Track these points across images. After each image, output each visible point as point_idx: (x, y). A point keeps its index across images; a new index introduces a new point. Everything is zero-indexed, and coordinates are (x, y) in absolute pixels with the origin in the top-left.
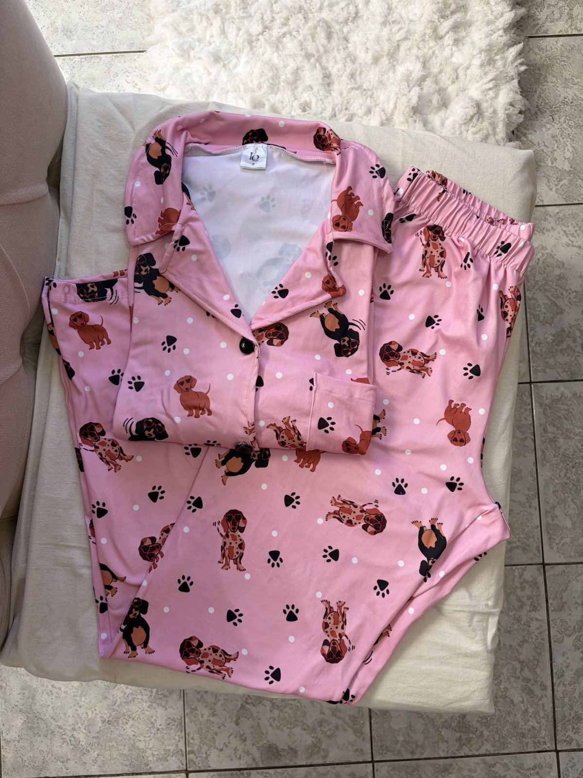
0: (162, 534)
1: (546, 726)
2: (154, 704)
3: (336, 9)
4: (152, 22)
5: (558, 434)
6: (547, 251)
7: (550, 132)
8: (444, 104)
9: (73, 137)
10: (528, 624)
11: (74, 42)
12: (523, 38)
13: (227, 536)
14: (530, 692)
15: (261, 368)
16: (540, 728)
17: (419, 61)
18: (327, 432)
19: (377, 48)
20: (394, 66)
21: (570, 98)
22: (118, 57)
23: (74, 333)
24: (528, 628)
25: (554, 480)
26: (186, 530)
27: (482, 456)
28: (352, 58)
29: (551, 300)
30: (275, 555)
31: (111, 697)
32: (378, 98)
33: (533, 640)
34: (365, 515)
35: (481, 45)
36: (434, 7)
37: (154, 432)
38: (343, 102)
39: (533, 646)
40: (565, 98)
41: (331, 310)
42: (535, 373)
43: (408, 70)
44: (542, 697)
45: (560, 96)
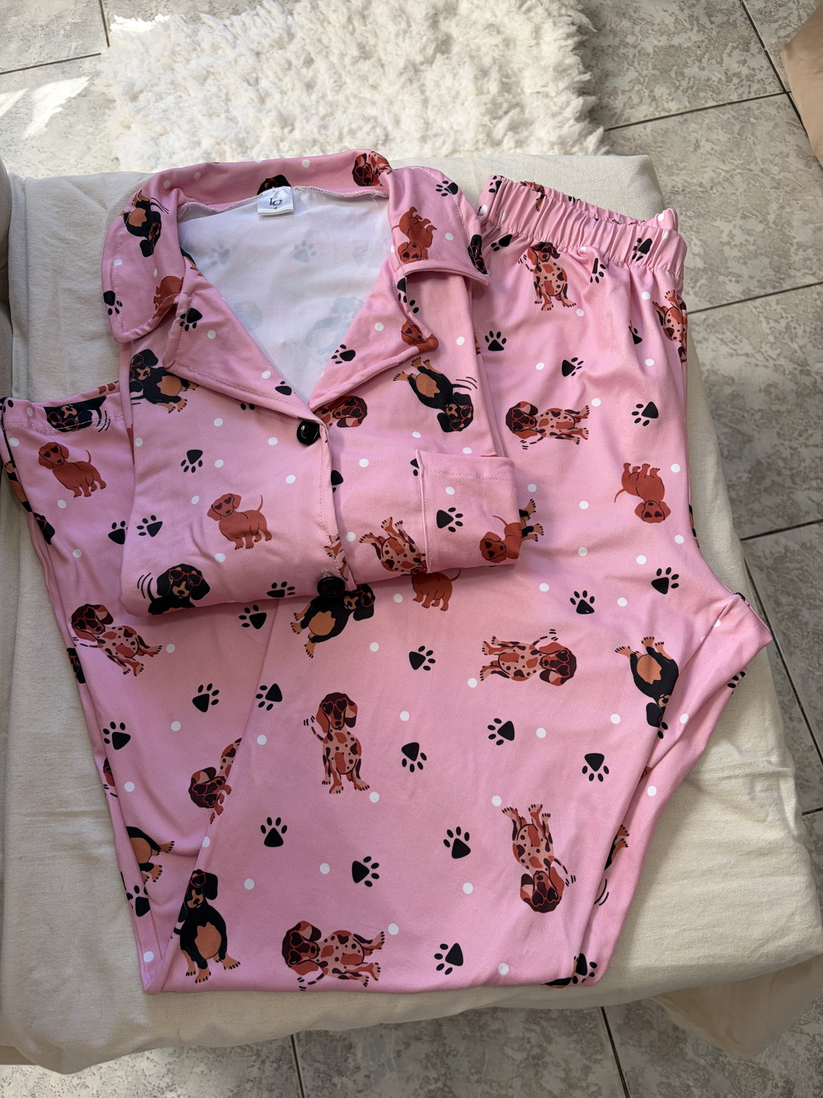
0: (224, 761)
5: (798, 604)
6: (706, 368)
9: (22, 232)
13: (330, 737)
15: (334, 460)
18: (452, 529)
23: (48, 474)
26: (262, 740)
27: (694, 531)
30: (411, 750)
34: (540, 658)
35: (550, 139)
36: (482, 109)
37: (186, 587)
41: (421, 369)
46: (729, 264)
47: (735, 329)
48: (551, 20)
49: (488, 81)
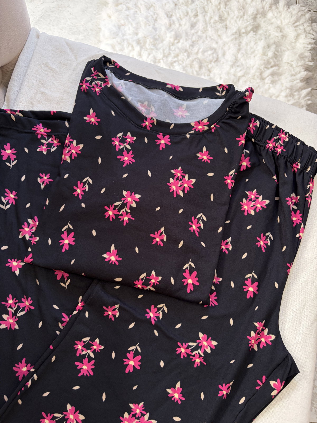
3: (206, 54)
35: (287, 85)
36: (262, 62)
48: (305, 34)
49: (269, 51)
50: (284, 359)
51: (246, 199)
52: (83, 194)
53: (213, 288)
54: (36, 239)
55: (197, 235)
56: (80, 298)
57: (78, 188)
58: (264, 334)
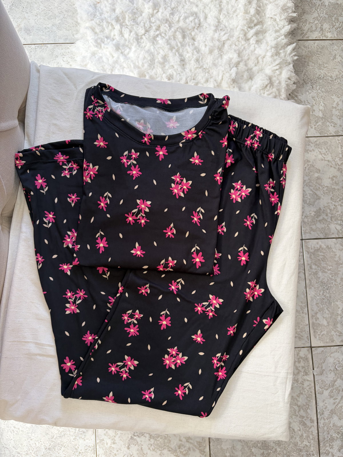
1: (314, 444)
2: (77, 438)
4: (78, 26)
5: (318, 269)
6: (310, 163)
7: (311, 95)
8: (251, 78)
10: (303, 383)
11: (31, 37)
12: (295, 40)
14: (304, 424)
16: (310, 445)
17: (236, 53)
19: (212, 44)
20: (221, 55)
21: (322, 75)
22: (58, 46)
24: (303, 386)
25: (316, 297)
28: (197, 50)
29: (313, 191)
31: (51, 433)
32: (212, 73)
33: (306, 393)
35: (272, 44)
36: (245, 22)
38: (192, 75)
39: (306, 396)
40: (319, 75)
42: (305, 234)
43: (230, 58)
44: (311, 427)
45: (316, 74)
46: (333, 118)
47: (327, 148)
49: (250, 8)
50: (272, 304)
51: (234, 190)
52: (106, 206)
53: (215, 262)
54: (78, 246)
55: (199, 225)
56: (120, 284)
57: (101, 202)
58: (256, 289)
